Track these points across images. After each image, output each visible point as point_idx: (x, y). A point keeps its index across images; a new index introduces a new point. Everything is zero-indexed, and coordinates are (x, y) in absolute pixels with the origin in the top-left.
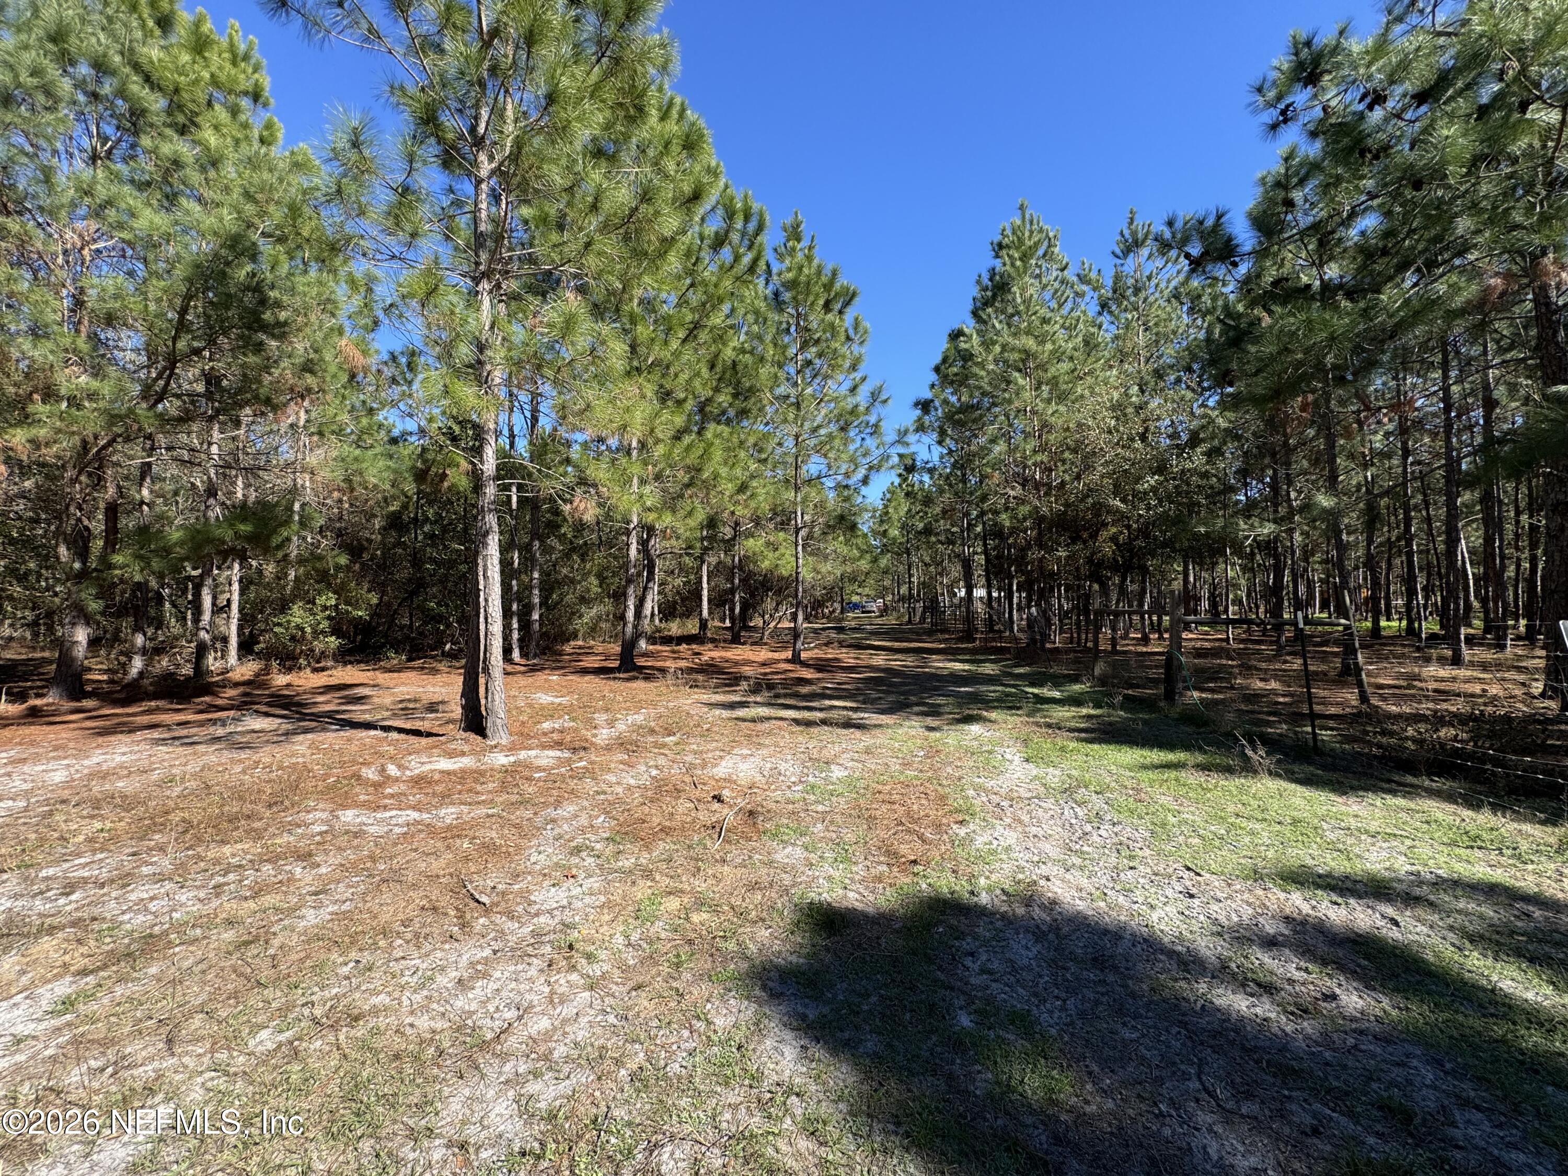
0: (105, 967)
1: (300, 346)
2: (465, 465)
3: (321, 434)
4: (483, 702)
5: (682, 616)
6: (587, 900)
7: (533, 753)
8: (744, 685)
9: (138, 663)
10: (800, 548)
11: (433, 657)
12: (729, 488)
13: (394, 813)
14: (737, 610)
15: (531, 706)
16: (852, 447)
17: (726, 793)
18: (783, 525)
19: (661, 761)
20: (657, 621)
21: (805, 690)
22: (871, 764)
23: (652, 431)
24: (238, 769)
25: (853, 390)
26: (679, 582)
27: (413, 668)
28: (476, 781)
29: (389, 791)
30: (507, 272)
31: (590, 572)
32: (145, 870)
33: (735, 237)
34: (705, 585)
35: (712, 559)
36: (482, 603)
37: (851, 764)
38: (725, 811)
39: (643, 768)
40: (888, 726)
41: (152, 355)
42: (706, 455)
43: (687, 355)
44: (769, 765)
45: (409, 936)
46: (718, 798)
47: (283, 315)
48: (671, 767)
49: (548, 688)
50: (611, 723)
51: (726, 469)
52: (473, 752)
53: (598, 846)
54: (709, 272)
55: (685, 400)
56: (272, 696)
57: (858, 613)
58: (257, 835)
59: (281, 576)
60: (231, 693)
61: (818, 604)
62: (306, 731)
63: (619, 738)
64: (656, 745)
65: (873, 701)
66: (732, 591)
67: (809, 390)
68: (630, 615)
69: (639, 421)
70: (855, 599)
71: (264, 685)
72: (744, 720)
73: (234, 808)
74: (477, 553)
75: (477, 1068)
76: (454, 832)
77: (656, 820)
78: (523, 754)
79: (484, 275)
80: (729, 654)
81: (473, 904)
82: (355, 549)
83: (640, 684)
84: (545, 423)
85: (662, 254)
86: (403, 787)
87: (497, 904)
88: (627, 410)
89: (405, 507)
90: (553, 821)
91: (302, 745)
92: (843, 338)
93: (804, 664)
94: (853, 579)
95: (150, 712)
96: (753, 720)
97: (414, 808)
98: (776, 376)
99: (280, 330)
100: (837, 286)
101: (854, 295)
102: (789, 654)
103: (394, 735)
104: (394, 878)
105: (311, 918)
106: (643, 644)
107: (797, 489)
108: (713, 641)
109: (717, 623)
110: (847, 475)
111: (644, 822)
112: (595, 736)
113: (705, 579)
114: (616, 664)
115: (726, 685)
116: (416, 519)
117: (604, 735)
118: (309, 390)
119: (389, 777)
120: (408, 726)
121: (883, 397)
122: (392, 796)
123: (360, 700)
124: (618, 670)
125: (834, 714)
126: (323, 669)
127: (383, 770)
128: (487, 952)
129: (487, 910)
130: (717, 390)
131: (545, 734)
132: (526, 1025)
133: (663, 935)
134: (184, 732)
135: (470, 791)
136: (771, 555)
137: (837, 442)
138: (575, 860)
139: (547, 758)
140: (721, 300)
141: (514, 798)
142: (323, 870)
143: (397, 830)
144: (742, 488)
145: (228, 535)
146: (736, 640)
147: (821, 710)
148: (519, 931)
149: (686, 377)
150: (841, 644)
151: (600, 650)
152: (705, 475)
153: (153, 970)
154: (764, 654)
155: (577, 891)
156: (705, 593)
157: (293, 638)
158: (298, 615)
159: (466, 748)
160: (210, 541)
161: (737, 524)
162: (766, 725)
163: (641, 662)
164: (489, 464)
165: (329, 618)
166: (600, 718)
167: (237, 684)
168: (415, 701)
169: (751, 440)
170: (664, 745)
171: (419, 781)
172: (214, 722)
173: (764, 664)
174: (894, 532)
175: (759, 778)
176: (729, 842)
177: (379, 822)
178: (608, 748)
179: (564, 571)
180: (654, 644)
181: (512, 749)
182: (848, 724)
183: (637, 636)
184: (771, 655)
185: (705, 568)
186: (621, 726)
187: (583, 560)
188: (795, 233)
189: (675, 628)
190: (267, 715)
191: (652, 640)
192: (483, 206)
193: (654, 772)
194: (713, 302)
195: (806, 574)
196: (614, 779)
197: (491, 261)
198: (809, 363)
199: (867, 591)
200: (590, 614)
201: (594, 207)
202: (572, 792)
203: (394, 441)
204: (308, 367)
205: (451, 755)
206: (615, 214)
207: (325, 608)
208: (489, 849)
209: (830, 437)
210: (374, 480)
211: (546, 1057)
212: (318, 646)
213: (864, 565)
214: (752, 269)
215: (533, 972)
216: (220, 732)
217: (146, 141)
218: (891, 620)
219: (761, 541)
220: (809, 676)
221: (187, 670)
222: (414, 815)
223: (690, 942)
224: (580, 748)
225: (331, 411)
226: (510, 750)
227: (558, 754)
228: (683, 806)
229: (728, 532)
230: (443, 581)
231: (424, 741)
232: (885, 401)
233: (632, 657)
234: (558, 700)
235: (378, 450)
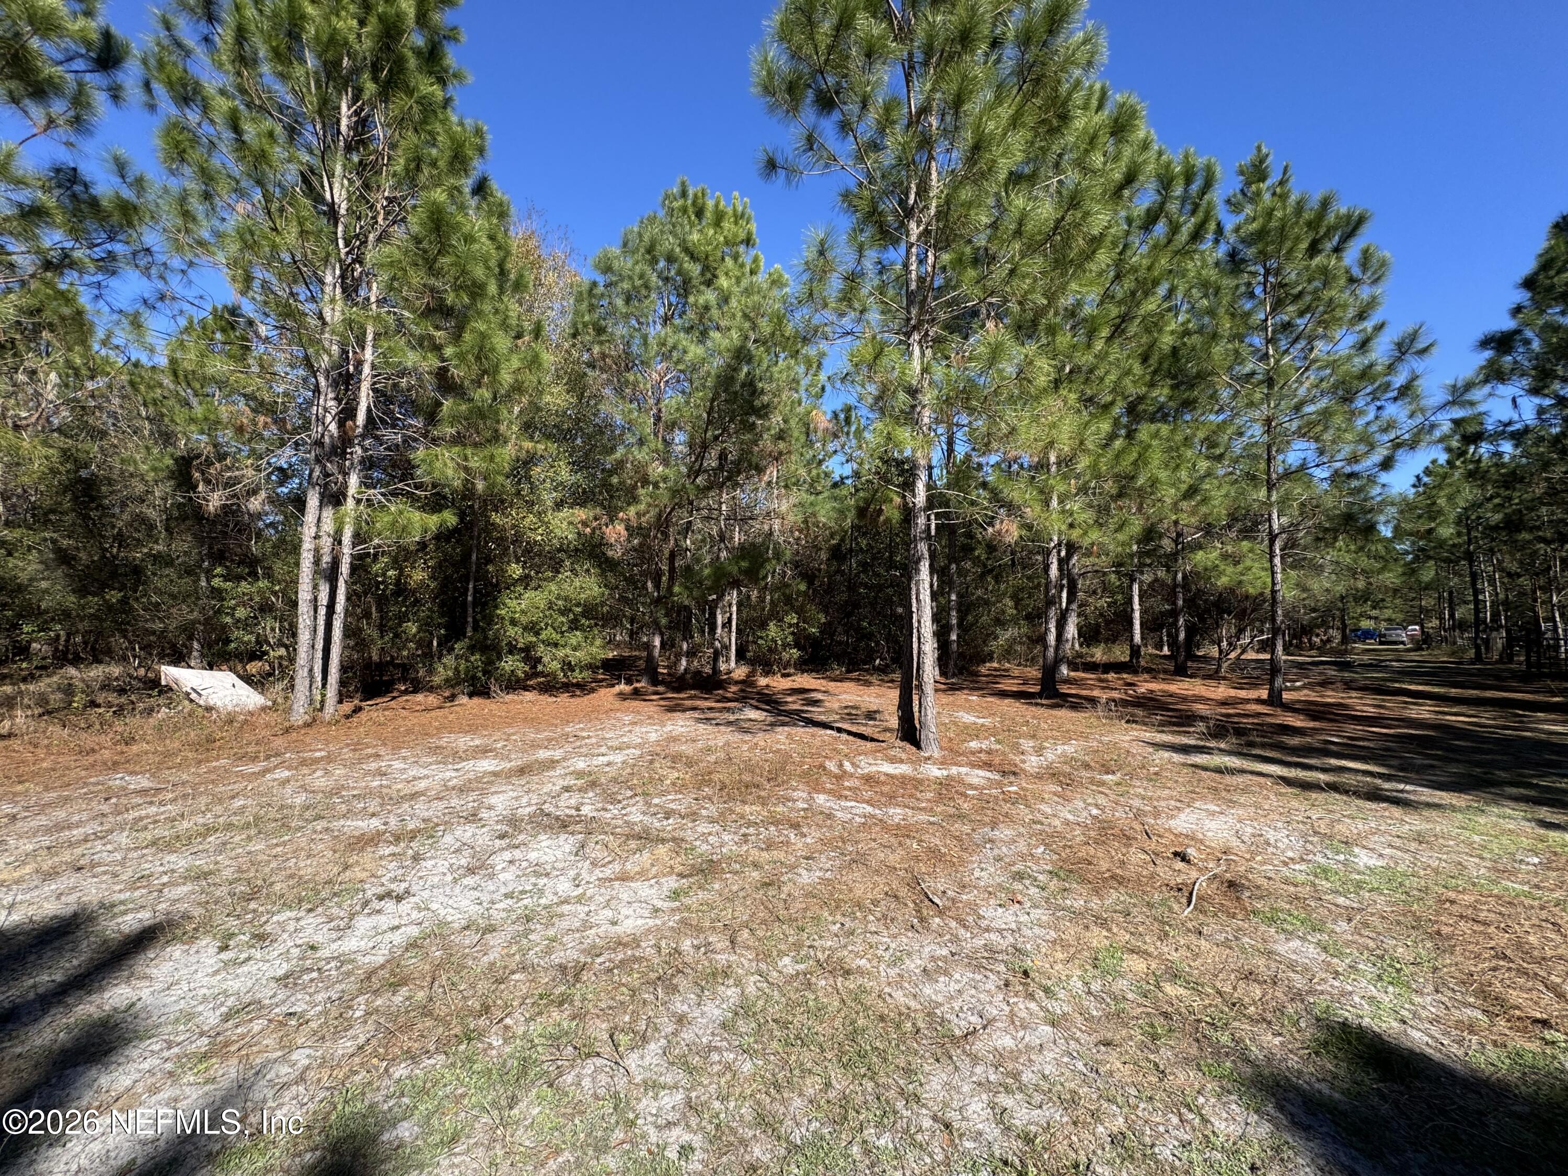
0: (691, 875)
1: (776, 419)
2: (897, 500)
3: (786, 487)
4: (916, 715)
5: (1106, 641)
6: (1037, 930)
7: (964, 770)
8: (1201, 727)
9: (684, 662)
10: (1277, 560)
11: (866, 670)
12: (1169, 494)
13: (853, 804)
14: (1182, 636)
15: (955, 723)
16: (1360, 422)
17: (1191, 851)
18: (1248, 533)
19: (1102, 800)
20: (1077, 646)
21: (1295, 741)
22: (1429, 858)
23: (1082, 443)
24: (745, 747)
25: (1363, 345)
26: (1103, 603)
27: (852, 680)
28: (916, 788)
29: (847, 784)
30: (933, 320)
31: (1004, 594)
32: (704, 812)
33: (1173, 207)
34: (1136, 606)
35: (1147, 578)
36: (915, 625)
37: (1388, 851)
38: (1194, 874)
39: (1081, 804)
40: (1453, 808)
41: (691, 445)
42: (1141, 460)
43: (1115, 353)
44: (1249, 830)
45: (879, 915)
46: (1184, 858)
47: (766, 399)
48: (1113, 810)
49: (970, 709)
50: (1039, 751)
51: (1168, 473)
52: (910, 761)
53: (1041, 877)
54: (1139, 255)
55: (1112, 403)
56: (758, 693)
57: (1372, 645)
58: (763, 802)
59: (762, 599)
60: (734, 688)
61: (1306, 630)
62: (784, 724)
63: (1048, 767)
64: (1092, 781)
65: (1420, 770)
66: (1174, 613)
67: (1286, 359)
68: (1052, 638)
69: (1066, 436)
70: (1366, 624)
71: (752, 684)
72: (1205, 769)
73: (747, 777)
74: (910, 579)
75: (950, 1058)
76: (904, 832)
77: (1104, 865)
78: (954, 770)
79: (915, 328)
80: (1173, 688)
81: (927, 902)
82: (809, 577)
83: (1063, 713)
84: (961, 450)
85: (1089, 256)
86: (857, 783)
87: (949, 909)
88: (1053, 426)
89: (842, 540)
90: (991, 841)
91: (782, 733)
92: (1342, 282)
93: (1288, 707)
94: (1363, 597)
95: (691, 698)
96: (1219, 770)
97: (868, 802)
98: (1237, 352)
99: (764, 412)
100: (1331, 218)
101: (1361, 220)
102: (1264, 694)
103: (844, 736)
104: (859, 860)
105: (806, 878)
106: (1064, 670)
107: (1270, 487)
108: (1148, 670)
109: (1151, 650)
110: (1354, 459)
111: (1090, 863)
112: (1024, 762)
113: (1136, 599)
114: (1036, 689)
115: (1174, 724)
116: (851, 550)
117: (1032, 763)
118: (781, 453)
119: (845, 772)
120: (854, 729)
121: (1420, 345)
122: (850, 789)
123: (816, 703)
124: (1040, 695)
125: (1345, 779)
126: (788, 675)
127: (841, 765)
128: (945, 952)
129: (941, 913)
130: (1152, 385)
131: (973, 753)
132: (990, 1035)
133: (1130, 996)
134: (712, 715)
135: (911, 796)
136: (1230, 570)
137: (1338, 420)
138: (1018, 886)
139: (978, 777)
140: (1156, 283)
141: (952, 811)
142: (809, 840)
143: (858, 819)
144: (1191, 492)
145: (734, 569)
146: (1181, 671)
147: (1324, 770)
148: (973, 943)
149: (1113, 377)
150: (1349, 686)
151: (1016, 673)
152: (1140, 482)
153: (717, 886)
154: (1222, 691)
155: (1024, 918)
156: (1137, 615)
157: (770, 650)
158: (773, 629)
159: (904, 756)
160: (724, 575)
161: (1179, 535)
162: (1239, 779)
163: (1064, 689)
164: (920, 496)
165: (793, 633)
166: (1027, 744)
167: (737, 683)
168: (856, 708)
169: (1201, 435)
170: (1103, 783)
171: (869, 779)
172: (728, 710)
173: (1224, 703)
174: (1446, 531)
175: (1235, 842)
176: (1204, 912)
177: (843, 809)
178: (1039, 777)
179: (979, 592)
180: (1076, 669)
181: (943, 763)
182: (1375, 796)
183: (1058, 661)
184: (1233, 693)
185: (1136, 587)
186: (1050, 756)
187: (997, 582)
188: (1258, 172)
189: (1098, 654)
190: (757, 708)
191: (1073, 666)
192: (913, 267)
193: (1095, 812)
194: (1146, 287)
195: (1287, 593)
196: (1049, 811)
197: (920, 313)
198: (1287, 326)
199: (1388, 613)
200: (1005, 635)
201: (1018, 233)
202: (1006, 815)
203: (835, 485)
204: (781, 436)
205: (892, 760)
206: (1040, 233)
207: (790, 625)
208: (934, 854)
209: (1326, 414)
210: (824, 520)
211: (1016, 1076)
212: (785, 656)
213: (1391, 578)
214: (1196, 236)
215: (990, 986)
216: (732, 718)
217: (691, 299)
218: (1440, 656)
219: (1215, 554)
220: (1299, 724)
221: (708, 670)
222: (869, 809)
223: (1166, 1015)
224: (1010, 772)
225: (793, 467)
226: (942, 763)
227: (989, 774)
228: (1136, 857)
229: (1167, 544)
230: (873, 605)
231: (869, 745)
232: (1425, 351)
233: (1054, 682)
234: (981, 721)
235: (826, 494)
